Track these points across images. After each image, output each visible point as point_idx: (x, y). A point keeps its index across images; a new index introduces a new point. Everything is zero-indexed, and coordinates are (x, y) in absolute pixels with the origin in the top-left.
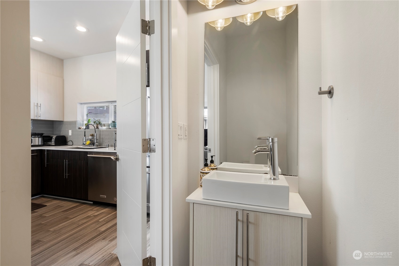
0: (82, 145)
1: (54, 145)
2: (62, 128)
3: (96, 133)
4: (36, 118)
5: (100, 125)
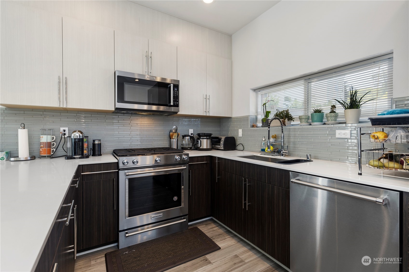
0: (259, 151)
1: (223, 149)
2: (230, 127)
3: (283, 132)
4: (205, 115)
5: (289, 120)
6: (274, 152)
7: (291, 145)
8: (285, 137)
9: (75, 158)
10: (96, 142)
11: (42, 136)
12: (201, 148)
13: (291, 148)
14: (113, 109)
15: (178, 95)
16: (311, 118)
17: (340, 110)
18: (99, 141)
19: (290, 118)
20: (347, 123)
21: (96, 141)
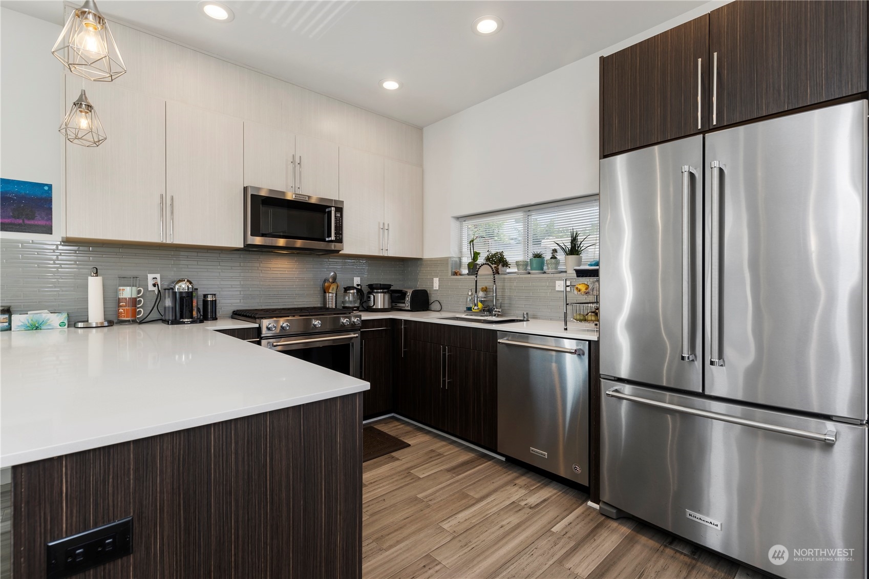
0: (465, 312)
1: (409, 309)
2: (420, 274)
3: (496, 283)
4: (381, 255)
5: (503, 266)
6: (484, 310)
7: (506, 301)
8: (497, 290)
9: (183, 323)
10: (210, 298)
11: (121, 288)
12: (374, 307)
13: (506, 305)
14: (242, 246)
15: (342, 224)
16: (530, 264)
17: (561, 256)
18: (214, 296)
19: (506, 264)
20: (568, 272)
21: (209, 296)
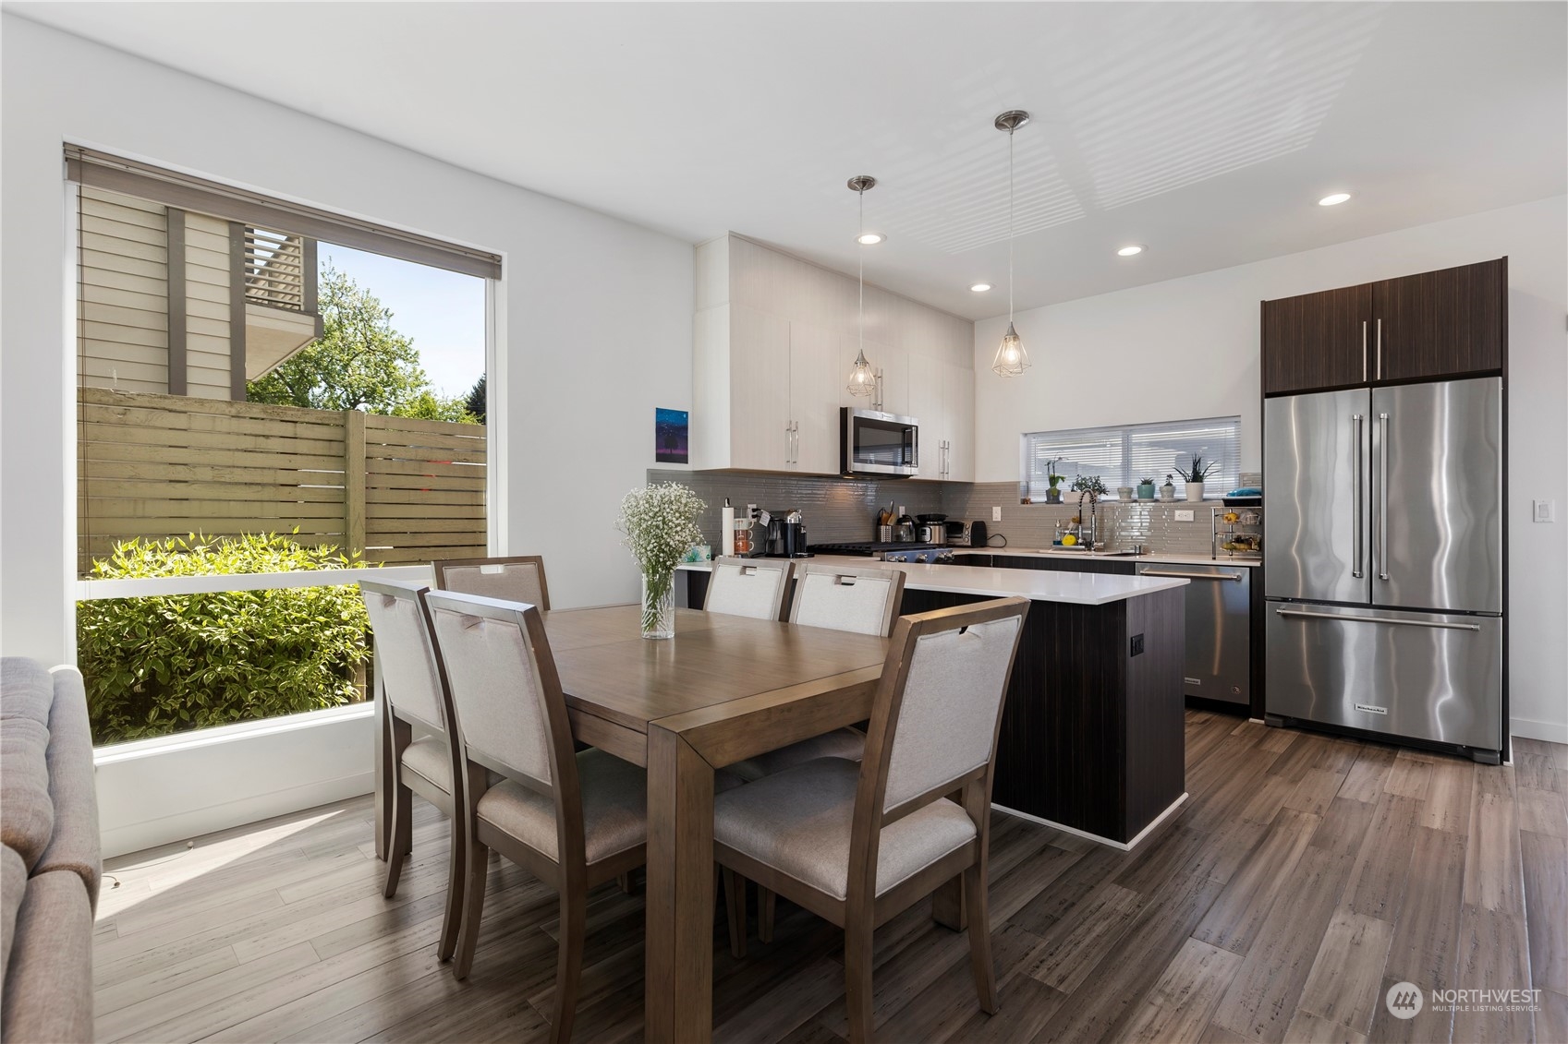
1: (970, 544)
2: (976, 502)
4: (941, 479)
5: (1101, 493)
7: (1106, 534)
11: (741, 520)
12: (931, 542)
13: (1106, 538)
14: (839, 472)
15: (918, 445)
16: (1137, 491)
17: (1179, 482)
19: (1103, 491)
20: (1187, 501)
